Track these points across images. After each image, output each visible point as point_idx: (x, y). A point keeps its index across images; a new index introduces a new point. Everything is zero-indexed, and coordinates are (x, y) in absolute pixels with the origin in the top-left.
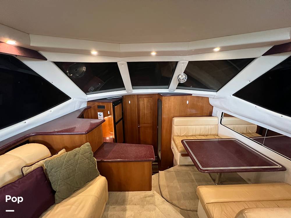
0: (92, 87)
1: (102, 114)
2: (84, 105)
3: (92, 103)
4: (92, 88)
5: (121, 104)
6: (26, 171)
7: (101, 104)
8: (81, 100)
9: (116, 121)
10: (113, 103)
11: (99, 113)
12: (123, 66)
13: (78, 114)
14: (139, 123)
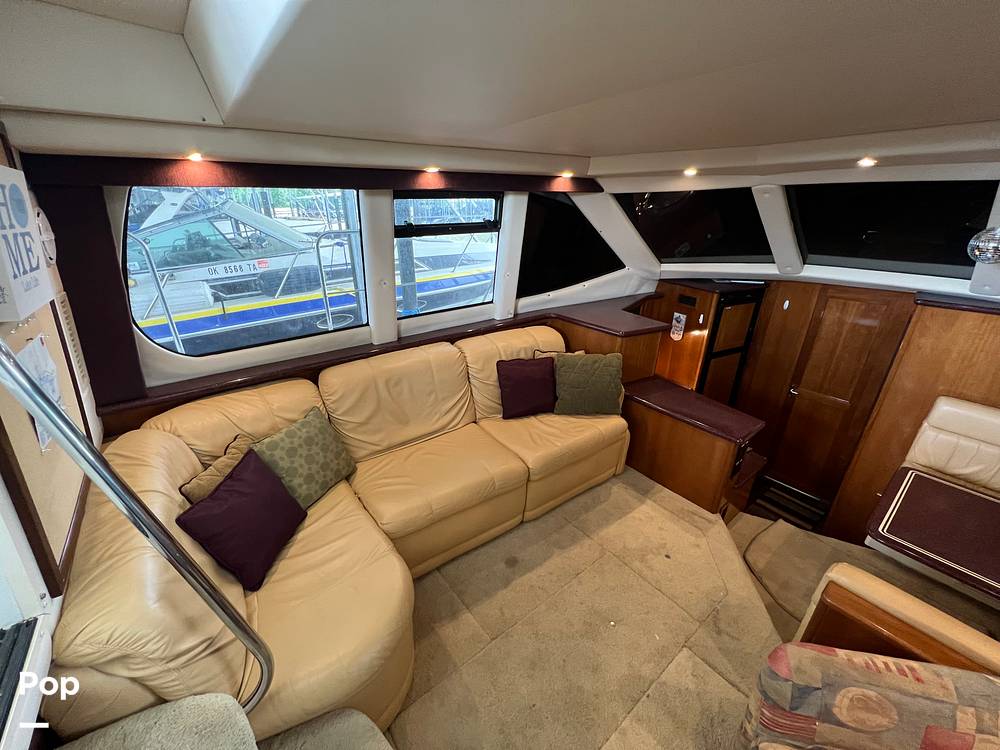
0: (687, 244)
1: (683, 317)
2: (649, 289)
3: (668, 286)
4: (685, 247)
5: (754, 304)
6: (539, 355)
7: (688, 293)
8: (645, 275)
9: (717, 348)
10: (722, 295)
11: (676, 315)
12: (767, 195)
13: (627, 304)
14: (797, 380)
